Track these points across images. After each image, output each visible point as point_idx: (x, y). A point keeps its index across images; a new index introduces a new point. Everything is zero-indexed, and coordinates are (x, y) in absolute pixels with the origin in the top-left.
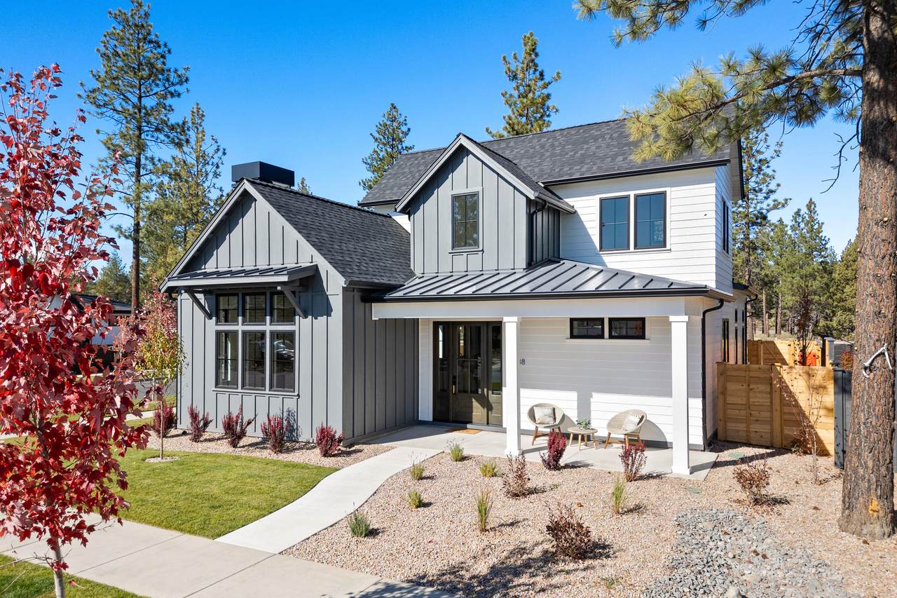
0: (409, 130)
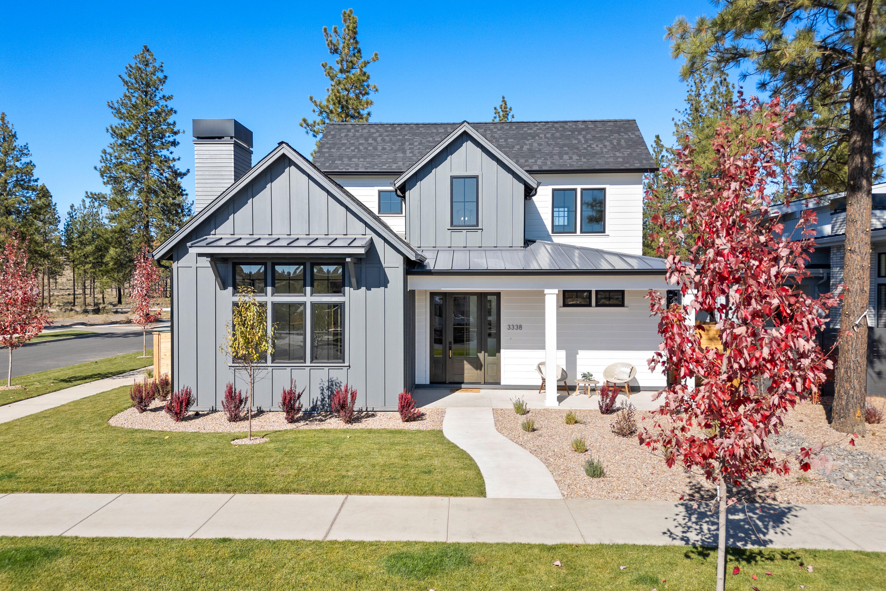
0: (166, 77)
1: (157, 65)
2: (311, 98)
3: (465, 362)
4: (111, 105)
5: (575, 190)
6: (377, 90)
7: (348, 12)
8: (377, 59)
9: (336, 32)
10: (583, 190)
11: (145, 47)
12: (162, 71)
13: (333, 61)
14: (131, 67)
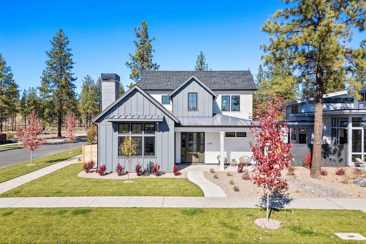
0: (68, 41)
1: (65, 37)
2: (130, 54)
3: (193, 156)
4: (47, 52)
5: (230, 96)
6: (154, 51)
7: (143, 22)
8: (155, 39)
9: (139, 29)
10: (232, 96)
11: (60, 30)
12: (67, 39)
13: (138, 40)
14: (55, 37)
